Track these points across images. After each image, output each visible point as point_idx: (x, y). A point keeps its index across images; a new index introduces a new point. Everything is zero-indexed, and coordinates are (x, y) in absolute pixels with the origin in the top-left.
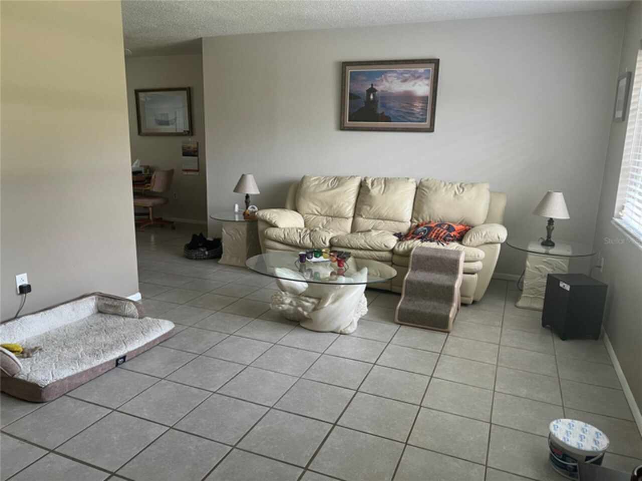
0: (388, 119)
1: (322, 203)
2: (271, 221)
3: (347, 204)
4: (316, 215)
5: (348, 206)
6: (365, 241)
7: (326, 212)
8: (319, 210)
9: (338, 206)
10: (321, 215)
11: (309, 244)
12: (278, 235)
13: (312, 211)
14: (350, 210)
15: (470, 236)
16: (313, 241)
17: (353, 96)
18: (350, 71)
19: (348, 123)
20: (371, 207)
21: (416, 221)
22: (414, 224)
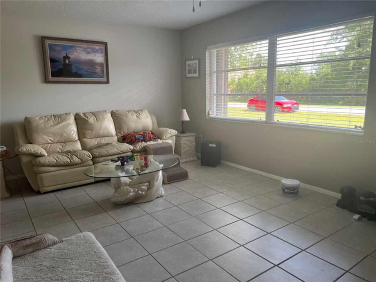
0: (80, 76)
1: (54, 135)
2: (37, 153)
3: (73, 132)
4: (49, 143)
5: (74, 133)
6: (117, 149)
7: (58, 140)
8: (52, 139)
9: (67, 134)
10: (54, 143)
11: (79, 161)
12: (50, 161)
13: (47, 141)
14: (76, 135)
15: (164, 135)
16: (81, 158)
17: (52, 60)
18: (48, 43)
19: (51, 78)
20: (92, 130)
21: (119, 134)
22: (119, 136)
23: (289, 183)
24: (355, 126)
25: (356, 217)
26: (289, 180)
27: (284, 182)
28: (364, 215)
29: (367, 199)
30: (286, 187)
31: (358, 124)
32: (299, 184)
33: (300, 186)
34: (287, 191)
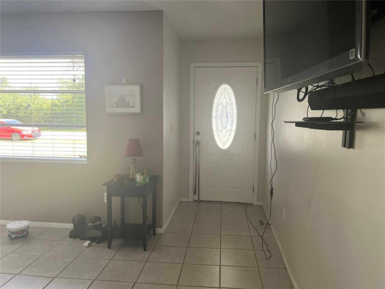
23: (15, 227)
24: (79, 156)
25: (86, 243)
26: (17, 223)
27: (9, 227)
28: (93, 240)
29: (94, 224)
30: (12, 232)
31: (82, 154)
32: (29, 225)
33: (30, 226)
34: (14, 237)
